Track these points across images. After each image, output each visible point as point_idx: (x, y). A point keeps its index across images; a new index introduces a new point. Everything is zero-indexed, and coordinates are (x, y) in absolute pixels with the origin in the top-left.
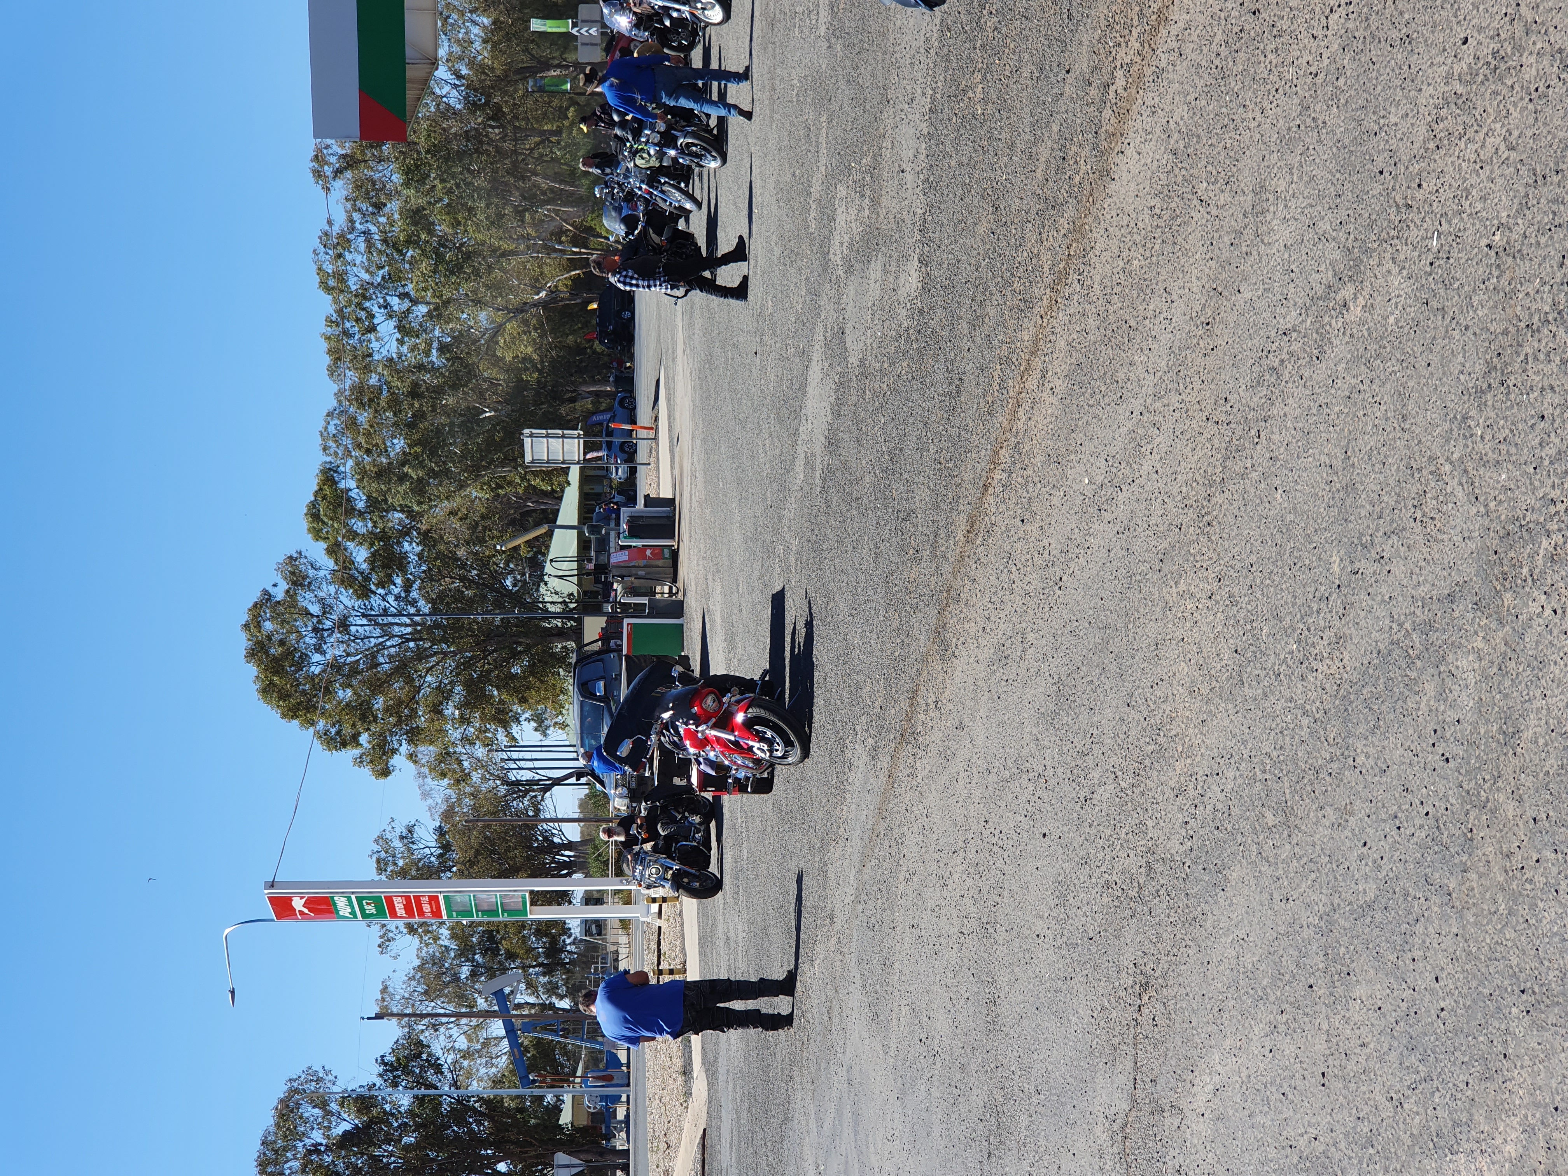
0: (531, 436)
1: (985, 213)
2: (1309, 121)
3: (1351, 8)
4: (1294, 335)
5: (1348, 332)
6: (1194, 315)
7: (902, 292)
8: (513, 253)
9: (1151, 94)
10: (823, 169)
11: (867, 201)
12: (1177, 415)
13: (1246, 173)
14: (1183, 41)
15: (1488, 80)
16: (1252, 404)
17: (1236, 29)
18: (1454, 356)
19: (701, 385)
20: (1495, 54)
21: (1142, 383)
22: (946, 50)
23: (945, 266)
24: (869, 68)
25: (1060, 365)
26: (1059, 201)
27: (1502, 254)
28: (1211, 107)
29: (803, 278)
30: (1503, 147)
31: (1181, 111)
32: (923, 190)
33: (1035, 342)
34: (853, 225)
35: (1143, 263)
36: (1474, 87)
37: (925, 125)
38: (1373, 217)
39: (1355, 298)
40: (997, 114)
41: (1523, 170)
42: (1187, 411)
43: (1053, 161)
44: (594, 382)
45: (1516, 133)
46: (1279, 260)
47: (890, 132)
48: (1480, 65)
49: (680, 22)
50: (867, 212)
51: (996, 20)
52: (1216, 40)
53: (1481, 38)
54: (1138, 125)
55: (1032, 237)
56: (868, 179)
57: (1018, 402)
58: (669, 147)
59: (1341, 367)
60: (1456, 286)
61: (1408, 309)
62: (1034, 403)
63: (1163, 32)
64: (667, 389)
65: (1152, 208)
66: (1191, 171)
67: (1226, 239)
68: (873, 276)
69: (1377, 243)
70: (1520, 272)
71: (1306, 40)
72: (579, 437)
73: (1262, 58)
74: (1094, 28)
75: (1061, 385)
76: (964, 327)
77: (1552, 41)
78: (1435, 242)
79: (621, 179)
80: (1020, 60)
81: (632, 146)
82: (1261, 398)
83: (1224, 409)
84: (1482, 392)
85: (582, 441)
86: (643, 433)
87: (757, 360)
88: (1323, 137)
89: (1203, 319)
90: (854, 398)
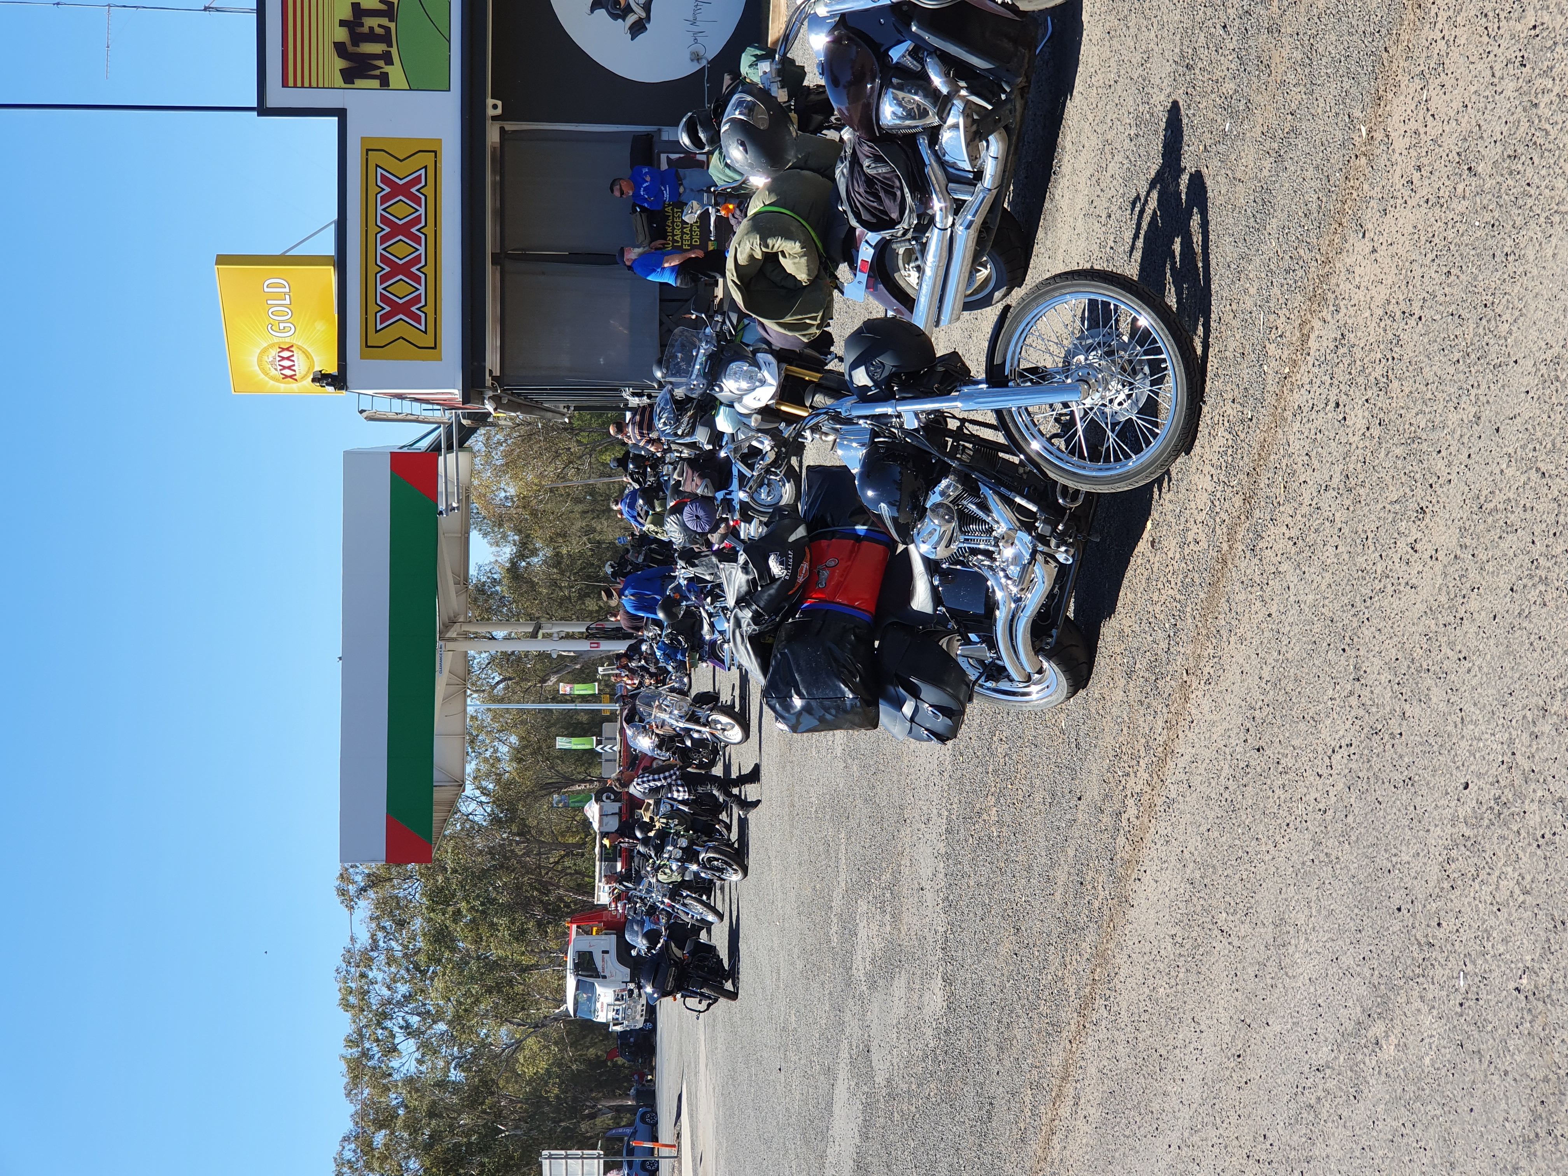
0: (550, 1157)
1: (1007, 934)
2: (1322, 856)
3: (1352, 750)
4: (1328, 1071)
5: (1384, 1071)
6: (1225, 1046)
7: (927, 1011)
8: (535, 966)
9: (1163, 824)
10: (843, 884)
11: (888, 917)
12: (1216, 1150)
13: (1264, 904)
14: (1191, 773)
15: (1493, 824)
16: (1292, 1143)
17: (1242, 764)
18: (1496, 1102)
19: (724, 1101)
20: (1497, 799)
21: (1177, 1114)
22: (959, 773)
23: (970, 985)
24: (885, 789)
25: (1092, 1093)
26: (1079, 925)
27: (1531, 998)
28: (1224, 839)
29: (826, 992)
30: (1517, 891)
31: (1194, 842)
32: (943, 908)
33: (1066, 1068)
34: (875, 941)
35: (1168, 991)
36: (1481, 831)
37: (942, 845)
38: (1396, 953)
39: (1387, 1036)
40: (1012, 837)
41: (1541, 915)
42: (1226, 1147)
43: (1070, 885)
44: (614, 1097)
45: (1528, 878)
46: (1305, 994)
47: (908, 850)
48: (1484, 809)
49: (700, 743)
50: (888, 928)
51: (1006, 746)
52: (1224, 775)
53: (1481, 783)
54: (1153, 853)
55: (1055, 961)
56: (888, 895)
57: (1051, 1130)
58: (691, 862)
59: (1381, 1108)
60: (1489, 1029)
61: (1443, 1050)
62: (1068, 1131)
63: (1170, 764)
64: (690, 1104)
65: (1173, 936)
66: (1210, 901)
67: (1249, 970)
68: (897, 993)
69: (1404, 980)
70: (1552, 1019)
71: (1312, 778)
72: (599, 1157)
73: (1271, 793)
74: (1103, 758)
75: (1095, 1114)
76: (992, 1050)
77: (1552, 790)
78: (1462, 983)
79: (643, 894)
80: (1032, 786)
81: (654, 862)
82: (1300, 1137)
83: (1264, 1147)
84: (1530, 1141)
85: (602, 1161)
86: (665, 1152)
87: (782, 1076)
88: (1338, 872)
89: (1233, 1051)
90: (882, 1120)
